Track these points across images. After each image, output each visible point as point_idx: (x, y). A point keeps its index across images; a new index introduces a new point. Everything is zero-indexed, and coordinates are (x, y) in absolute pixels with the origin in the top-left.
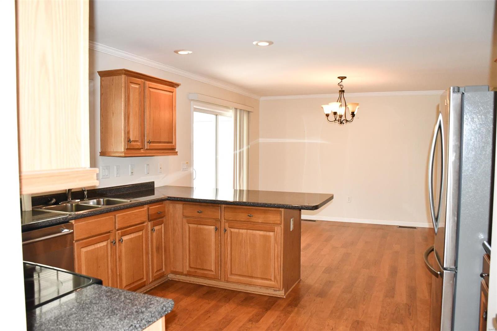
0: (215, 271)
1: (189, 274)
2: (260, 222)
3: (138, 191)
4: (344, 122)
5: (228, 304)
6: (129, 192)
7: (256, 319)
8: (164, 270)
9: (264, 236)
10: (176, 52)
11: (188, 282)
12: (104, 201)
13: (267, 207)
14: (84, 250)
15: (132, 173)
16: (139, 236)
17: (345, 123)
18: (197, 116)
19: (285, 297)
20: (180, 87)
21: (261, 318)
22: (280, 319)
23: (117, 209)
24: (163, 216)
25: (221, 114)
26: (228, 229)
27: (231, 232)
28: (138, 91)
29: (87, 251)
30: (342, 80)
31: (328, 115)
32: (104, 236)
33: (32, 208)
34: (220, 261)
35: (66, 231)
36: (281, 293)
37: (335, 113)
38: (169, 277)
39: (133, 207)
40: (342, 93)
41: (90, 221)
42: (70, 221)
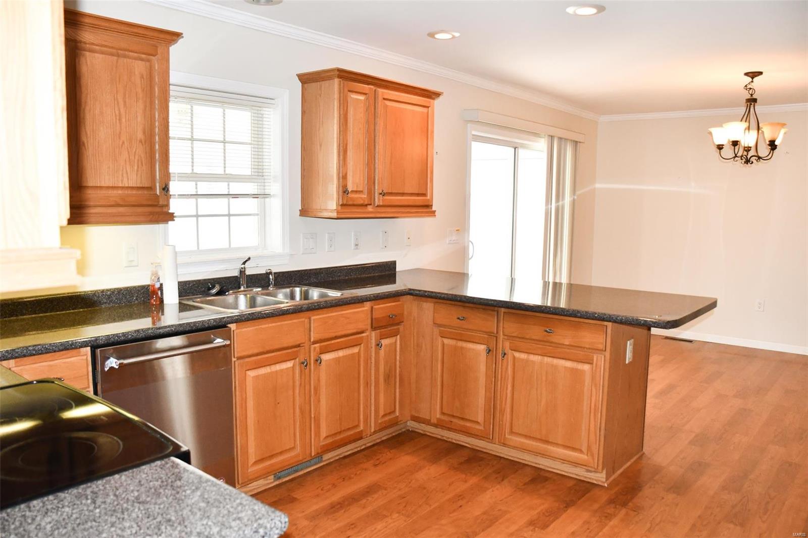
0: (484, 425)
1: (438, 425)
2: (568, 343)
3: (367, 276)
4: (753, 159)
5: (498, 486)
6: (350, 277)
7: (541, 523)
8: (397, 414)
9: (574, 371)
10: (432, 35)
11: (439, 437)
12: (301, 292)
13: (579, 317)
14: (251, 374)
15: (357, 245)
16: (353, 354)
17: (755, 162)
18: (477, 149)
19: (606, 485)
20: (441, 97)
21: (554, 520)
22: (588, 529)
23: (313, 307)
24: (398, 322)
25: (524, 146)
26: (509, 352)
27: (514, 358)
28: (362, 105)
29: (257, 376)
30: (753, 78)
31: (721, 147)
32: (290, 351)
33: (179, 299)
34: (493, 407)
35: (219, 342)
36: (599, 478)
37: (735, 143)
38: (408, 426)
39: (342, 305)
40: (753, 103)
41: (263, 326)
42: (229, 325)
